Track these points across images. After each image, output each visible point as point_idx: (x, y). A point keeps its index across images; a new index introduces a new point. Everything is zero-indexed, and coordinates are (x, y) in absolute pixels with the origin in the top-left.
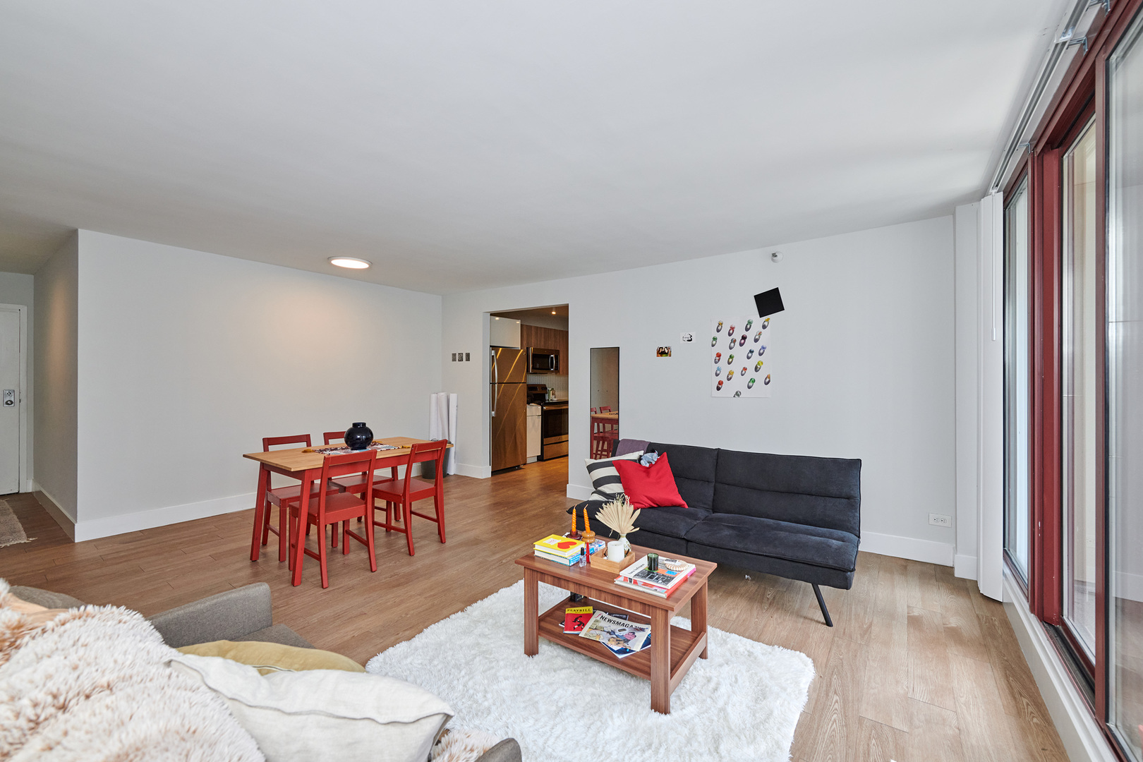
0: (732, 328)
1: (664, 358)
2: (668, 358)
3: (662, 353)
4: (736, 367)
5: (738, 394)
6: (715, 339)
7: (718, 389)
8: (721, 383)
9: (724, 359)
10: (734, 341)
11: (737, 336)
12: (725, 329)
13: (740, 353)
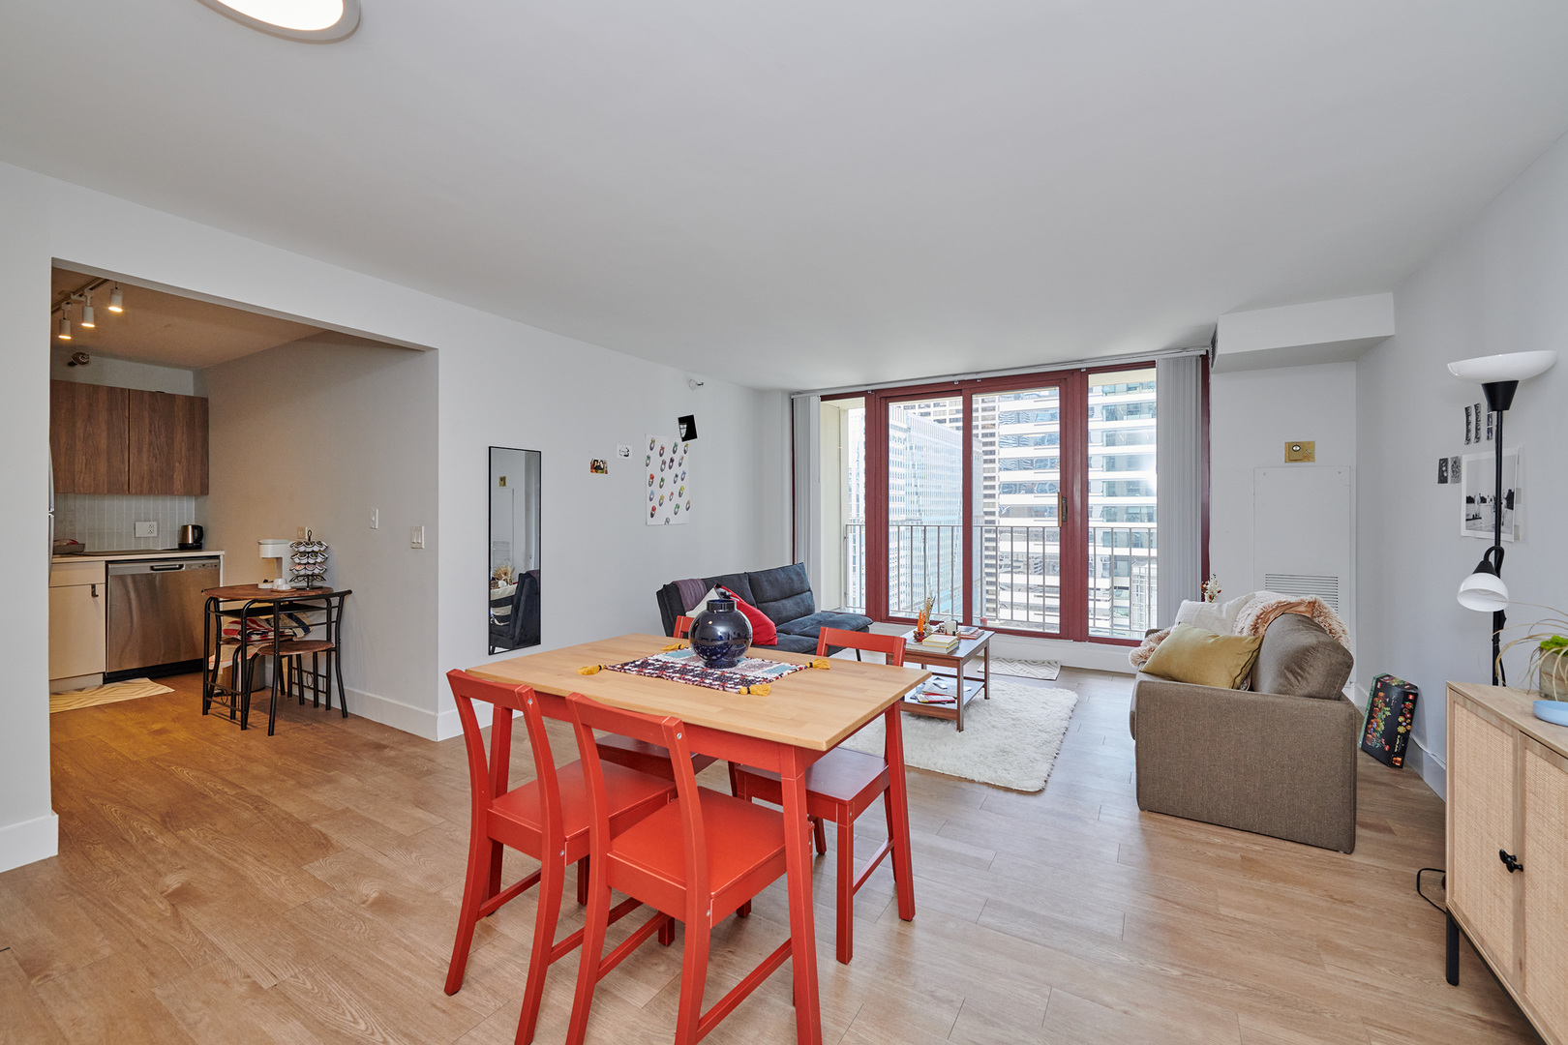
0: (663, 448)
1: (599, 475)
2: (604, 475)
3: (597, 467)
4: (666, 492)
5: (667, 521)
6: (649, 458)
7: (652, 516)
8: (654, 509)
9: (657, 481)
10: (664, 463)
11: (667, 457)
12: (657, 449)
13: (669, 475)
